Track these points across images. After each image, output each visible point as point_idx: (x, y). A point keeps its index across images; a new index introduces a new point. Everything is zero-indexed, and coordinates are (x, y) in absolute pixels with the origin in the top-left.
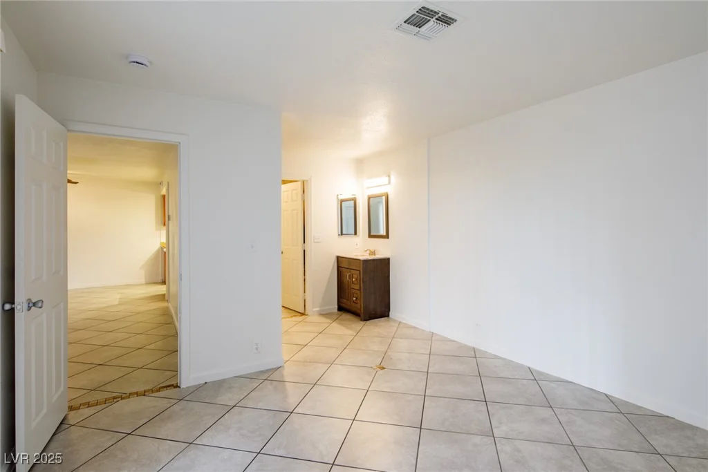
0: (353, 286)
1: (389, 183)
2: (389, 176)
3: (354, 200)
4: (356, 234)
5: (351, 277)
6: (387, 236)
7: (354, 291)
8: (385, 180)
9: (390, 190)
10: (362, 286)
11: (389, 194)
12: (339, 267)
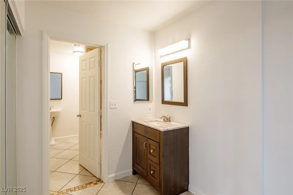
0: (150, 157)
1: (189, 47)
2: (189, 40)
3: (147, 69)
4: (148, 99)
5: (148, 146)
6: (185, 104)
7: (151, 163)
8: (184, 44)
9: (189, 54)
10: (162, 159)
11: (188, 58)
12: (134, 132)
